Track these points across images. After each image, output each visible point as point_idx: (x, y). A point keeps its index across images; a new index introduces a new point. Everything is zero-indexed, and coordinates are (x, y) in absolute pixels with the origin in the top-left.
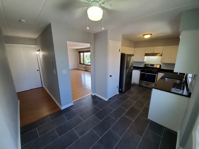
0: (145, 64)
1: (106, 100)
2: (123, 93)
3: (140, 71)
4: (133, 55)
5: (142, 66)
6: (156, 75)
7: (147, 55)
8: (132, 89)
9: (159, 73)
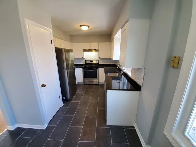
0: (85, 61)
1: (44, 127)
2: (69, 100)
3: (82, 68)
4: (72, 51)
5: (83, 63)
6: (97, 71)
7: (85, 51)
8: (79, 91)
9: (99, 68)
